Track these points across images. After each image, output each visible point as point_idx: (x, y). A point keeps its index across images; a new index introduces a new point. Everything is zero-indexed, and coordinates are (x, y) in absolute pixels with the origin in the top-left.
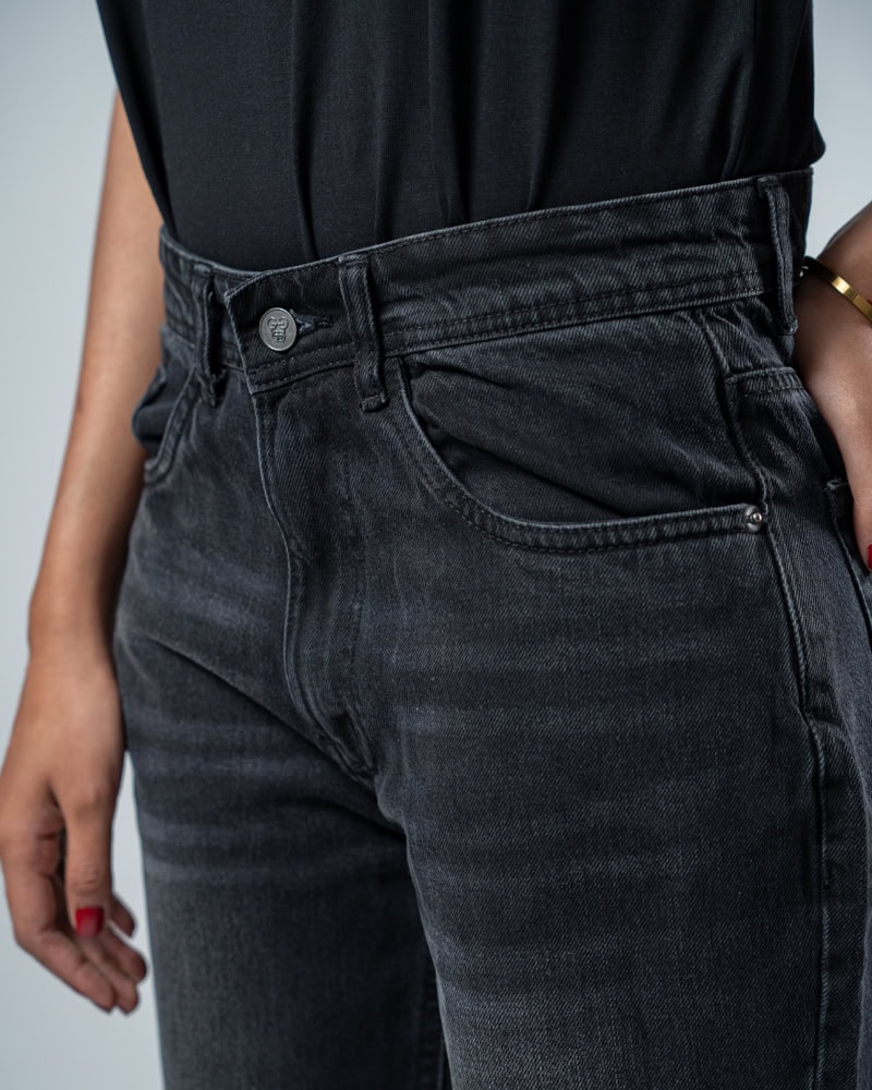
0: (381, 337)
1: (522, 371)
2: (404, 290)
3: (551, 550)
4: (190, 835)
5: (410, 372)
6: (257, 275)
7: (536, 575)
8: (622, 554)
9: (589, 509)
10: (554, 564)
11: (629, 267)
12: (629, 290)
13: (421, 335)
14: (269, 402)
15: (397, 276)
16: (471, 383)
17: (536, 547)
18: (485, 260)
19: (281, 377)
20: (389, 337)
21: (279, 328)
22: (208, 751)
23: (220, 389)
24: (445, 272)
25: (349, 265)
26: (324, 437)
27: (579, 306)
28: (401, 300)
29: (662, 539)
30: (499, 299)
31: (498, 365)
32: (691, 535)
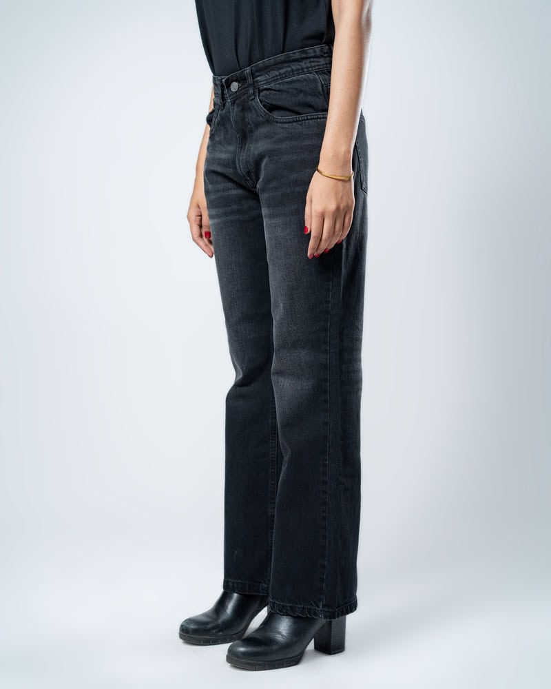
0: (254, 84)
1: (282, 87)
2: (258, 74)
3: (286, 123)
4: (221, 210)
5: (260, 91)
6: (227, 77)
7: (283, 128)
8: (300, 123)
9: (293, 114)
10: (286, 125)
11: (303, 64)
12: (302, 69)
13: (262, 83)
14: (233, 103)
15: (257, 71)
16: (272, 92)
17: (283, 123)
18: (274, 65)
19: (236, 97)
20: (255, 85)
21: (235, 86)
22: (224, 190)
23: (224, 105)
24: (266, 69)
25: (248, 70)
26: (243, 110)
27: (293, 73)
28: (258, 76)
29: (307, 119)
30: (277, 73)
31: (278, 87)
32: (314, 119)
